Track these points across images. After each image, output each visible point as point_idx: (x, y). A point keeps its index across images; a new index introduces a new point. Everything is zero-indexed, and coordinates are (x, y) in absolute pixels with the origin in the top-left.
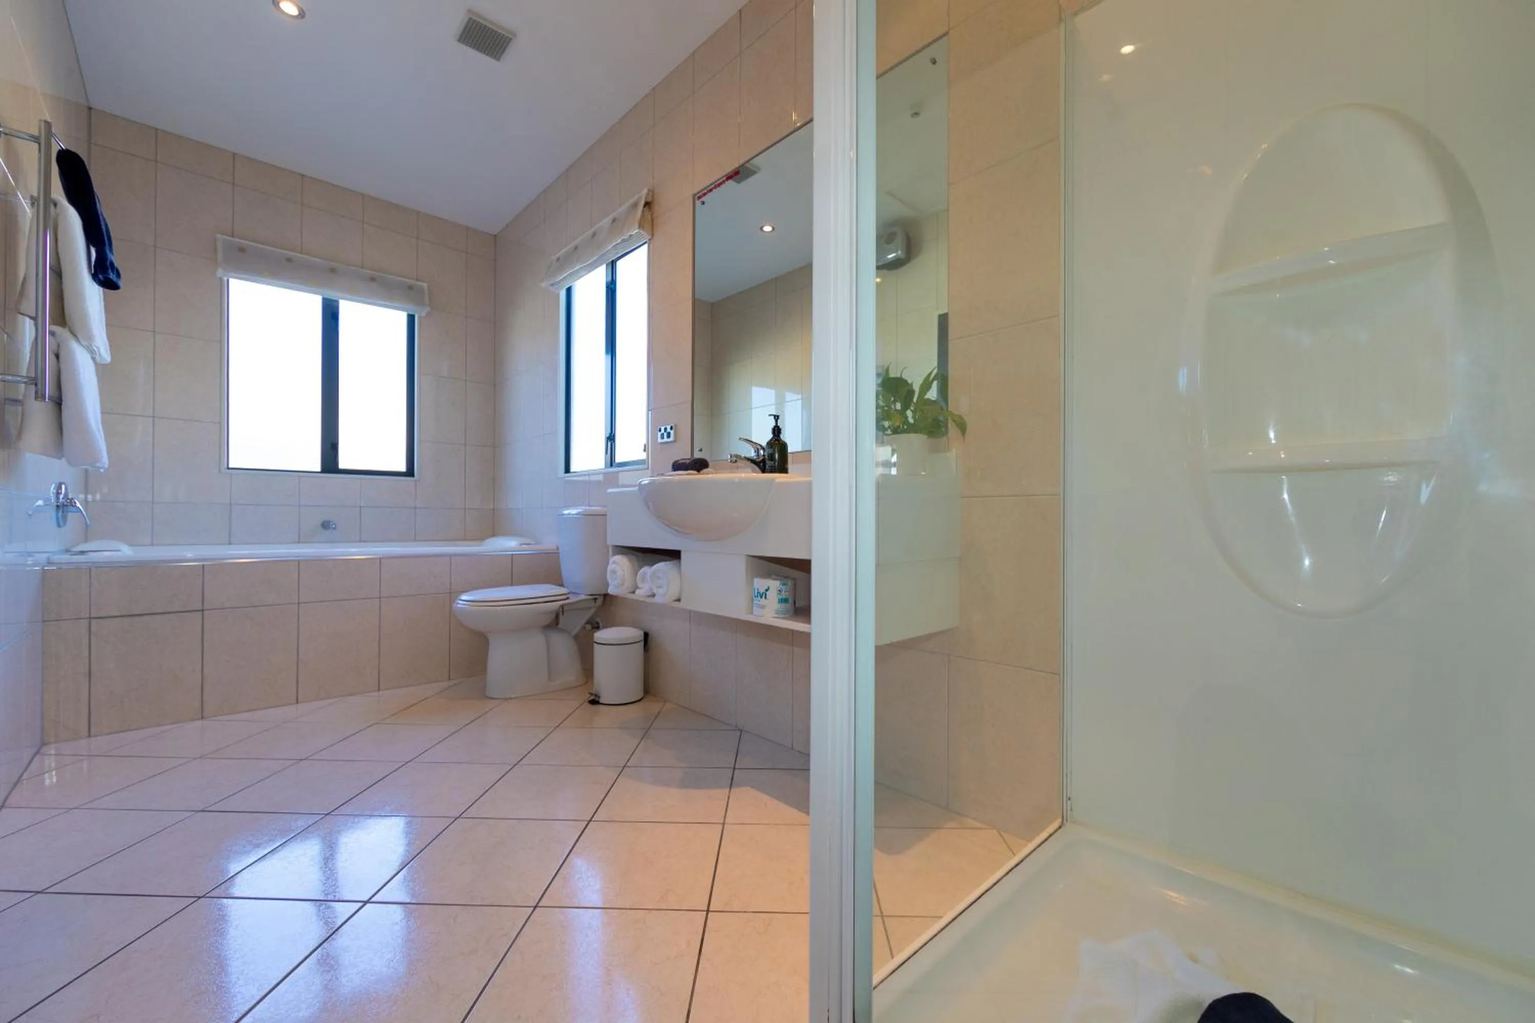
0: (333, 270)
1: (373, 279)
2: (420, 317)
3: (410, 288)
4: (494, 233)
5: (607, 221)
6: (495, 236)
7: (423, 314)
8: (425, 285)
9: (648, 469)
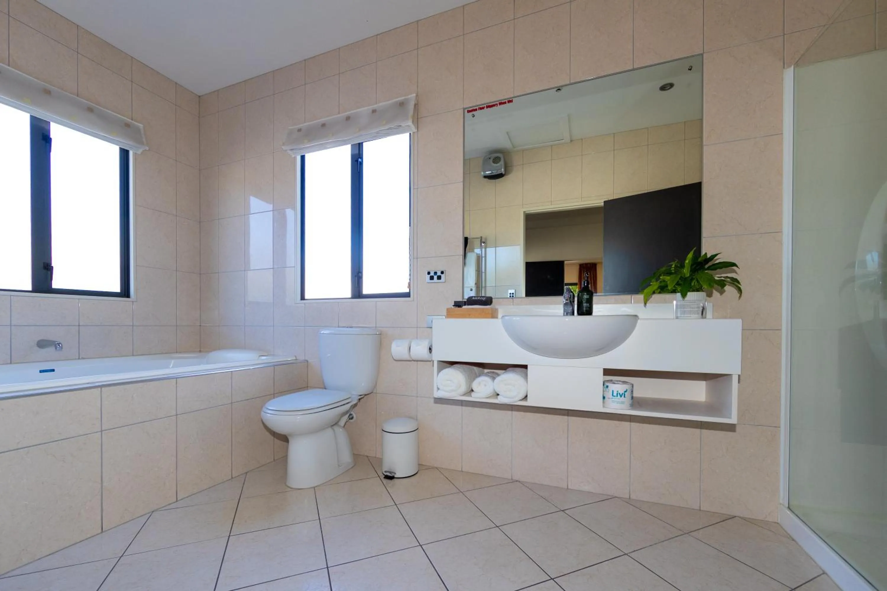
0: (48, 92)
1: (90, 110)
2: (135, 154)
3: (127, 125)
4: (199, 95)
5: (365, 110)
6: (199, 97)
7: (140, 152)
8: (141, 126)
9: (413, 300)
